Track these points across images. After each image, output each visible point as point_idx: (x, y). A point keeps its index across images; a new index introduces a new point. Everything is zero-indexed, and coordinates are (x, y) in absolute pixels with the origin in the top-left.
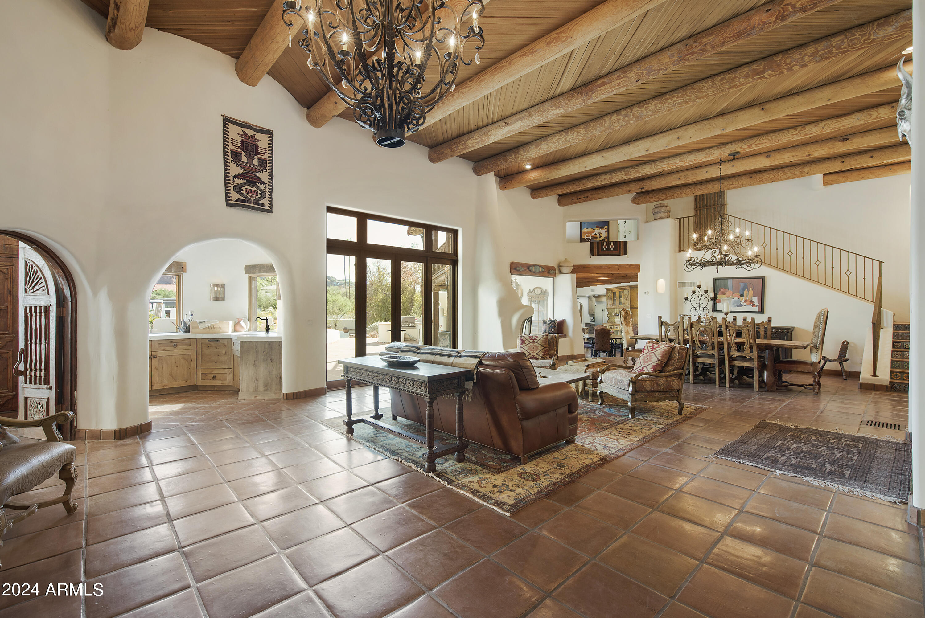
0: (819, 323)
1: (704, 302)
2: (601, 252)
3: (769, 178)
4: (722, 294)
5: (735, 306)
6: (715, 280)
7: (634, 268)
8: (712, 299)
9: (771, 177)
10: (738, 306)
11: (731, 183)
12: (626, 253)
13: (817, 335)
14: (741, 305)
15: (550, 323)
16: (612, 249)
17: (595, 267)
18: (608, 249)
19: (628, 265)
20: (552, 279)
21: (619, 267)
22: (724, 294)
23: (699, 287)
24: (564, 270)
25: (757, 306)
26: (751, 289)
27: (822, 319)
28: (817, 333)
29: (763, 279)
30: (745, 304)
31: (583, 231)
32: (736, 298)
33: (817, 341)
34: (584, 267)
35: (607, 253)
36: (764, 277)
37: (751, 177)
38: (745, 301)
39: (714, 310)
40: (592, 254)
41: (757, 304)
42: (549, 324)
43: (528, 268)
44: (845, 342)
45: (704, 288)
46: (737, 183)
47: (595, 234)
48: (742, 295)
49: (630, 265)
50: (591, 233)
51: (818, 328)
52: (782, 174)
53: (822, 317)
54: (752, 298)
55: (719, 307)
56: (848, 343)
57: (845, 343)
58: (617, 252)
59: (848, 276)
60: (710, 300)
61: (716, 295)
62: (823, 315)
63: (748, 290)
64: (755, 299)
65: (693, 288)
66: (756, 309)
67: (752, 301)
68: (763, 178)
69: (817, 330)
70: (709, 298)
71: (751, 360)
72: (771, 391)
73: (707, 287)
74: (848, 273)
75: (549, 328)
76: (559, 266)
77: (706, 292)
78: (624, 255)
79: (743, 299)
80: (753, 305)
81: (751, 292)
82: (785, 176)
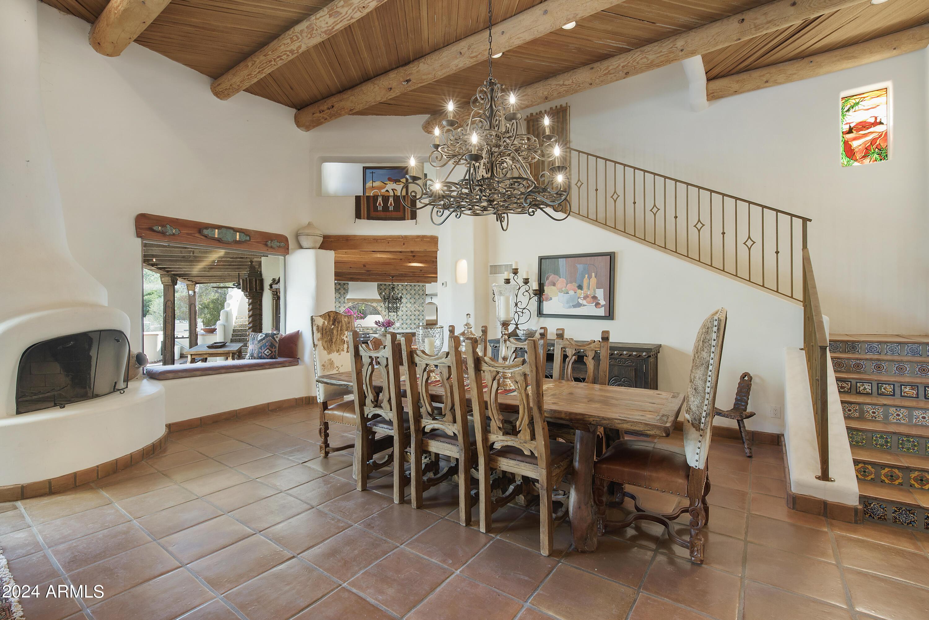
0: (704, 354)
1: (524, 300)
2: (373, 214)
3: (620, 67)
4: (551, 285)
5: (570, 307)
6: (541, 259)
7: (429, 242)
8: (535, 295)
9: (622, 65)
10: (574, 306)
11: (561, 82)
12: (414, 216)
13: (700, 388)
14: (579, 305)
15: (264, 339)
16: (391, 208)
17: (365, 239)
18: (386, 208)
19: (418, 237)
20: (282, 258)
21: (405, 240)
22: (554, 285)
23: (515, 272)
24: (305, 242)
25: (602, 306)
26: (593, 274)
27: (714, 343)
28: (699, 383)
29: (611, 257)
30: (584, 302)
31: (369, 184)
32: (571, 293)
33: (700, 407)
34: (347, 240)
35: (382, 214)
36: (614, 253)
37: (592, 68)
38: (585, 298)
39: (540, 313)
40: (358, 215)
41: (602, 302)
42: (262, 340)
43: (200, 232)
44: (745, 375)
45: (522, 274)
46: (571, 81)
47: (387, 191)
48: (580, 287)
49: (423, 237)
50: (380, 188)
51: (703, 368)
52: (641, 56)
53: (714, 336)
54: (595, 291)
55: (547, 308)
56: (751, 378)
57: (746, 378)
58: (399, 214)
59: (749, 249)
60: (532, 295)
61: (541, 285)
62: (715, 329)
63: (590, 277)
64: (600, 294)
65: (506, 275)
66: (601, 312)
67: (595, 298)
68: (611, 68)
69: (699, 373)
70: (531, 292)
71: (532, 458)
72: (583, 552)
73: (528, 272)
74: (749, 243)
75: (261, 348)
76: (297, 236)
77: (526, 281)
78: (412, 219)
79: (581, 293)
80: (597, 305)
81: (594, 280)
82: (645, 60)
